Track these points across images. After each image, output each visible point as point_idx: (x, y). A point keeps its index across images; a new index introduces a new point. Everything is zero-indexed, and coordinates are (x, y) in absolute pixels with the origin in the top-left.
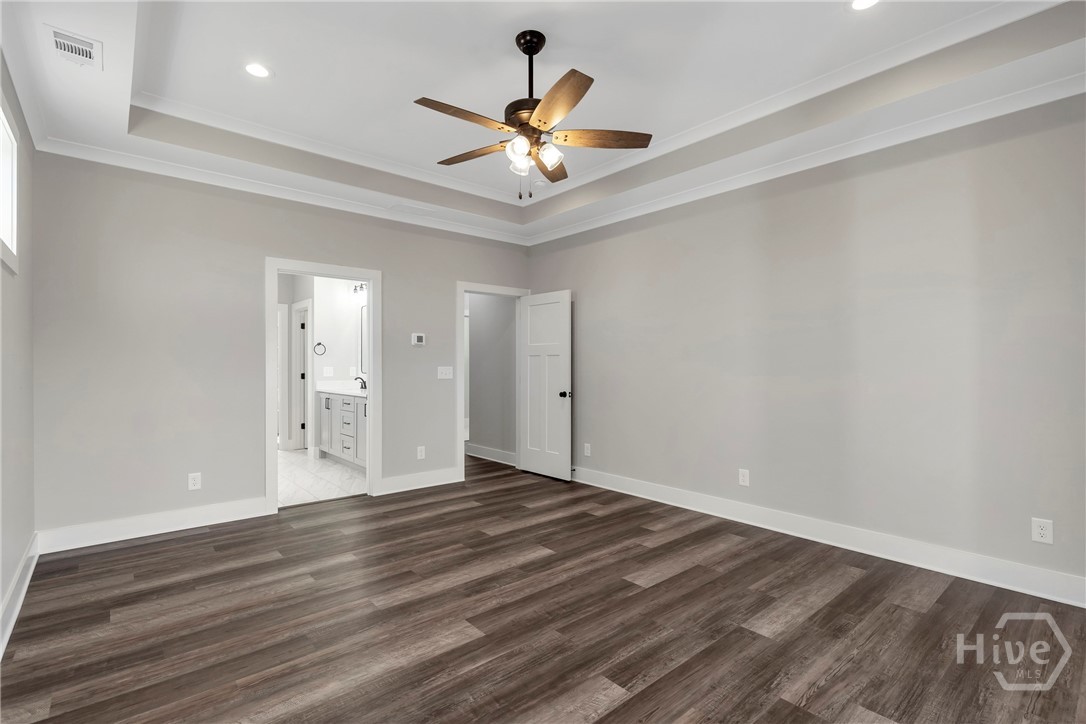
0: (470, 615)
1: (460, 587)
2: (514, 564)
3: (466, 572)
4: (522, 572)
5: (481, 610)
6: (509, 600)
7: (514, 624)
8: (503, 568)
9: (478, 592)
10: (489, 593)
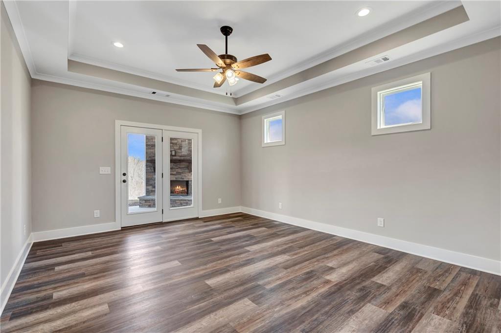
0: (250, 252)
1: (257, 262)
2: (232, 273)
3: (256, 269)
4: (229, 268)
5: (246, 254)
6: (236, 257)
7: (235, 250)
8: (238, 270)
9: (249, 260)
10: (244, 259)
